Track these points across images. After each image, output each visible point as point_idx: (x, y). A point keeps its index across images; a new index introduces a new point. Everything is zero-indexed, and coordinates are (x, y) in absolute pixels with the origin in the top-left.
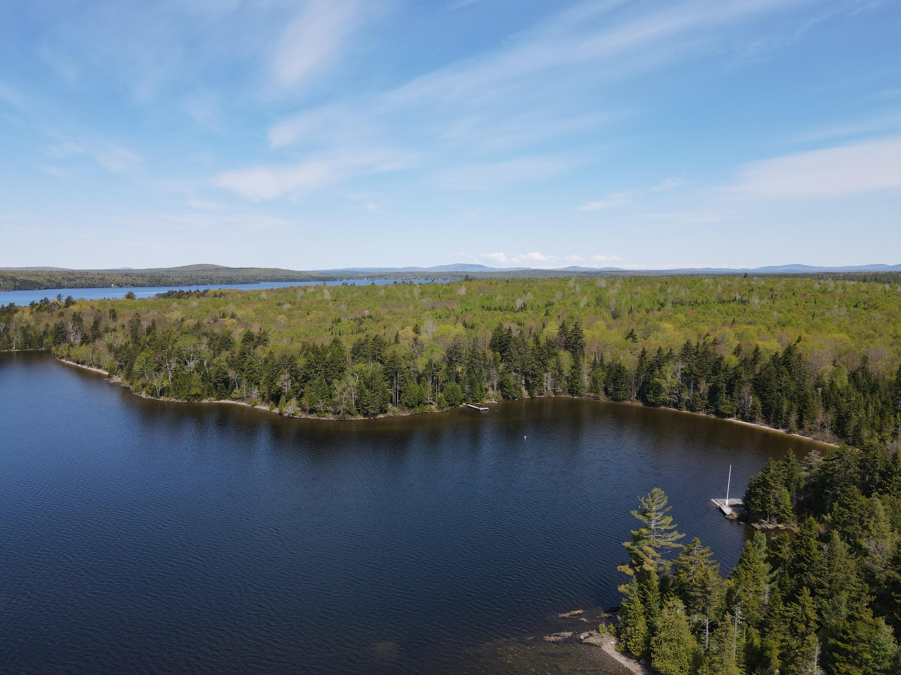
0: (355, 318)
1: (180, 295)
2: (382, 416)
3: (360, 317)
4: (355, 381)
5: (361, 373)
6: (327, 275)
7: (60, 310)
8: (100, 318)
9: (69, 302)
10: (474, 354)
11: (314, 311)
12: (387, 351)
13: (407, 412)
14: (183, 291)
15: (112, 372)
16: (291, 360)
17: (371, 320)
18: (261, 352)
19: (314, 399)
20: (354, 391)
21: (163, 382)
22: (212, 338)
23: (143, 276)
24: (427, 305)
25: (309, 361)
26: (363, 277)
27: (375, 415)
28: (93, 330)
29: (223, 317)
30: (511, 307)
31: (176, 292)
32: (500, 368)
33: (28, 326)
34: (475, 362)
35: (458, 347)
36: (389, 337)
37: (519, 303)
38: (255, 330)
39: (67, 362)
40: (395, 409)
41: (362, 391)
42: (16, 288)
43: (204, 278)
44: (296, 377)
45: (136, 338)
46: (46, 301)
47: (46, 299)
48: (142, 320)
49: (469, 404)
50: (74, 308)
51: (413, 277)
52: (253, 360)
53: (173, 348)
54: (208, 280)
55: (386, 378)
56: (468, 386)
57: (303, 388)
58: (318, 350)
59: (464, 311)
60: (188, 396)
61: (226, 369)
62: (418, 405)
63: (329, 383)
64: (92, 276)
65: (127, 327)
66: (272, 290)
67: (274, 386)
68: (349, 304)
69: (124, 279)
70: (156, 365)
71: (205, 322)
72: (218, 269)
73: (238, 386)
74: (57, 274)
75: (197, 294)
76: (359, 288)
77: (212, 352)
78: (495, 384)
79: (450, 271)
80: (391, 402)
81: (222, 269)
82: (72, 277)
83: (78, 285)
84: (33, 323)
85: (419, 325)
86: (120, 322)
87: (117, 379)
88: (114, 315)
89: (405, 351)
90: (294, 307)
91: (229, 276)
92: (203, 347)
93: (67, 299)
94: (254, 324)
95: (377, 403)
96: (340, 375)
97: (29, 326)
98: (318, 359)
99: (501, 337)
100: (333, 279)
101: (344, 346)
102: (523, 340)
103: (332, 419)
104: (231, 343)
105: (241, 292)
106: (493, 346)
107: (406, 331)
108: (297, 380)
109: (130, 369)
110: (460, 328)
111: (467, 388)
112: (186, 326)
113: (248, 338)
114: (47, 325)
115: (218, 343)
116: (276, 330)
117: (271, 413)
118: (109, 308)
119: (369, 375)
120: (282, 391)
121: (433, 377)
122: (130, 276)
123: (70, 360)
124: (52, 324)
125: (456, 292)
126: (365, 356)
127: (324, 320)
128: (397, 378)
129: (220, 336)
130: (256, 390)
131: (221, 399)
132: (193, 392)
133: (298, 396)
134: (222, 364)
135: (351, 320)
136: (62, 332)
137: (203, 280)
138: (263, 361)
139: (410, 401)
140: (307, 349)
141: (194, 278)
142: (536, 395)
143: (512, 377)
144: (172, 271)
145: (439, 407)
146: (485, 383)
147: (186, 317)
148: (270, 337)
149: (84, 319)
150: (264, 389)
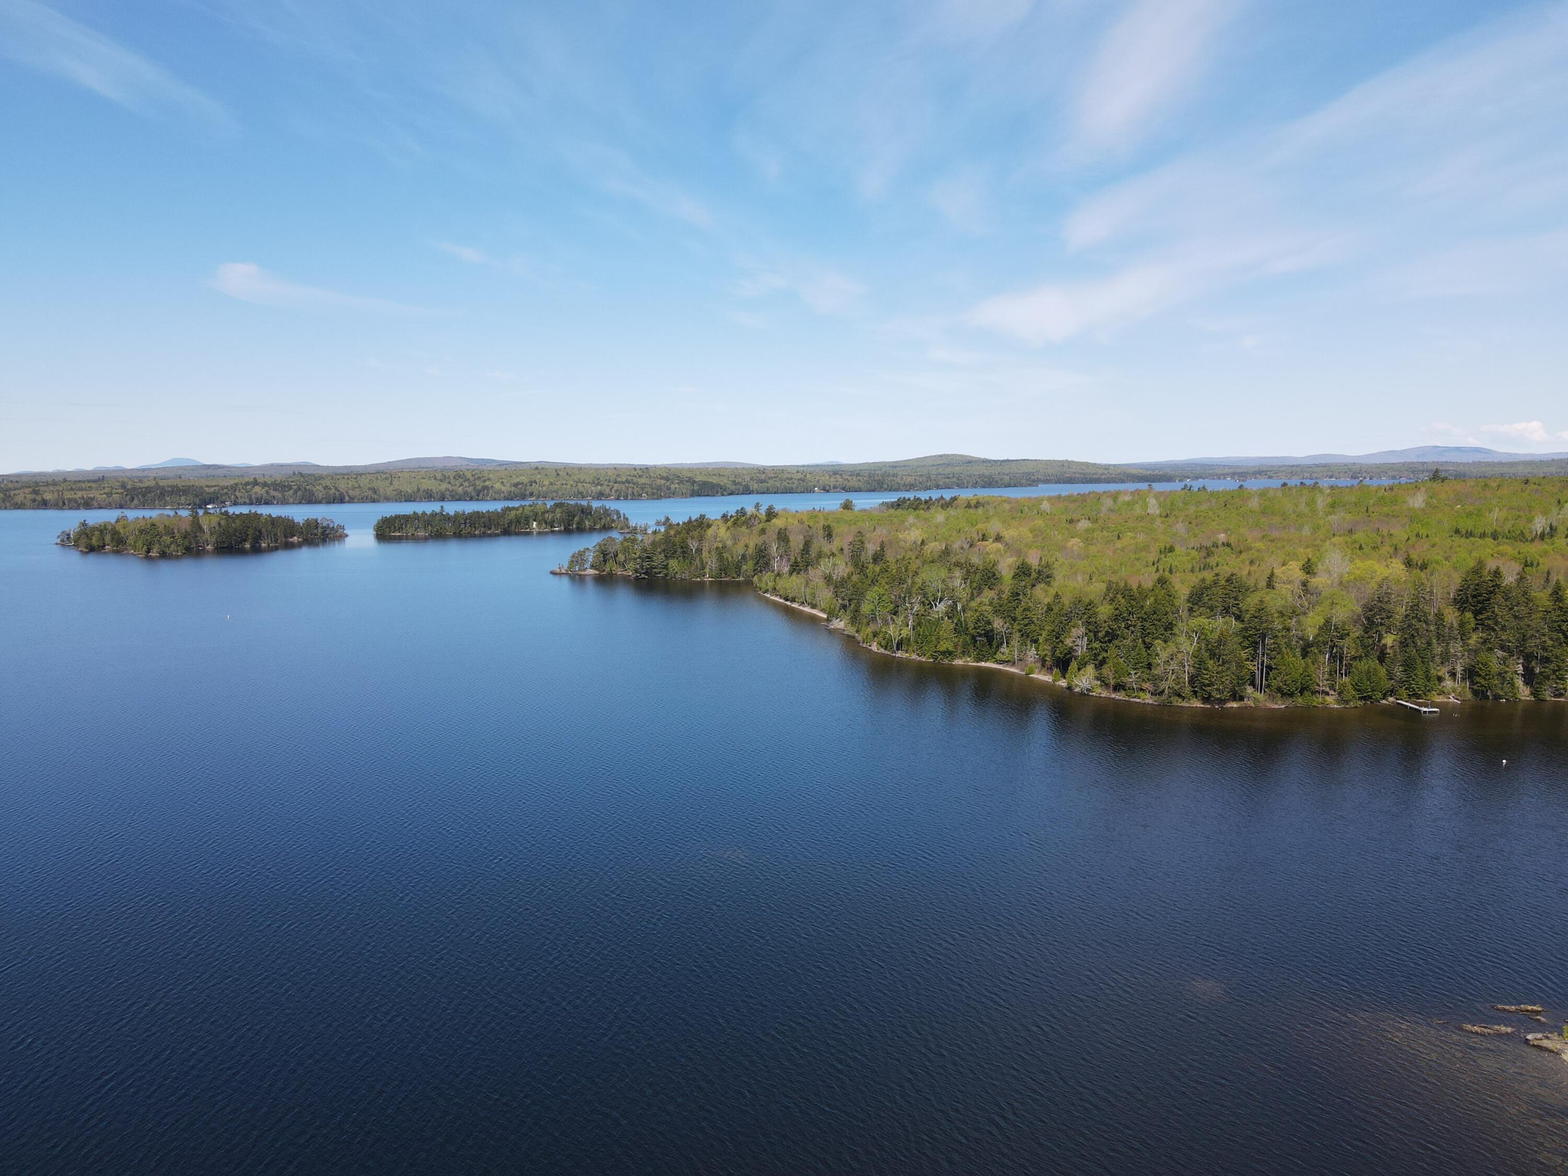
0: (1199, 546)
1: (916, 505)
2: (1235, 705)
3: (1209, 544)
4: (1191, 644)
5: (1201, 632)
6: (1156, 472)
7: (761, 526)
8: (811, 537)
9: (771, 514)
10: (1415, 612)
11: (1129, 534)
12: (1249, 599)
13: (1279, 702)
14: (919, 499)
15: (832, 614)
16: (1089, 607)
17: (1228, 550)
18: (1042, 594)
19: (1122, 669)
20: (1188, 661)
21: (901, 630)
22: (969, 571)
23: (858, 475)
24: (1339, 525)
25: (1117, 609)
26: (1226, 474)
27: (1222, 701)
28: (803, 554)
29: (983, 540)
30: (1518, 532)
31: (909, 499)
32: (1471, 641)
33: (724, 547)
34: (1417, 627)
35: (1386, 599)
36: (1255, 576)
37: (1539, 524)
38: (1033, 560)
39: (772, 598)
40: (1260, 696)
41: (1202, 662)
42: (694, 494)
43: (949, 478)
44: (1096, 633)
45: (860, 567)
46: (742, 512)
47: (742, 509)
48: (866, 542)
49: (1401, 699)
50: (778, 523)
51: (1325, 474)
52: (1030, 604)
53: (914, 583)
54: (955, 480)
55: (1246, 644)
56: (1401, 669)
57: (1107, 651)
58: (1132, 594)
59: (1414, 539)
60: (935, 652)
61: (990, 616)
62: (1301, 693)
63: (1148, 646)
64: (789, 476)
65: (846, 551)
66: (1059, 497)
67: (1061, 644)
68: (1190, 523)
69: (832, 479)
70: (892, 606)
71: (956, 546)
72: (970, 461)
73: (1007, 643)
74: (744, 472)
75: (940, 504)
76: (1213, 494)
77: (968, 590)
78: (1459, 669)
79: (1410, 461)
80: (1253, 684)
81: (976, 461)
82: (763, 477)
83: (771, 489)
84: (729, 543)
85: (1314, 560)
86: (836, 544)
87: (839, 624)
88: (829, 534)
89: (1283, 602)
90: (1096, 526)
91: (987, 473)
92: (957, 582)
93: (767, 509)
94: (1030, 551)
95: (1227, 682)
96: (1168, 634)
97: (726, 547)
98: (1132, 606)
99: (1477, 585)
100: (1168, 479)
101: (1176, 588)
102: (1525, 593)
103: (1150, 702)
104: (997, 579)
105: (1008, 501)
106: (1461, 603)
107: (1290, 570)
108: (1096, 638)
109: (857, 611)
110: (1397, 568)
111: (1398, 671)
112: (929, 552)
113: (1023, 571)
114: (747, 546)
115: (978, 577)
116: (1066, 562)
117: (1054, 685)
118: (821, 525)
119: (1215, 636)
120: (1073, 654)
121: (1332, 648)
122: (841, 475)
123: (777, 595)
124: (752, 545)
125: (1404, 502)
126: (1212, 608)
127: (1146, 548)
128: (1264, 645)
129: (981, 568)
130: (1033, 651)
131: (982, 660)
132: (944, 646)
133: (1097, 663)
134: (984, 608)
135: (1193, 548)
136: (764, 557)
137: (947, 480)
138: (1045, 608)
139: (1285, 685)
140: (1114, 592)
141: (933, 477)
142: (1548, 695)
143: (1494, 660)
144: (900, 467)
145: (1342, 700)
146: (1438, 666)
147: (927, 539)
148: (1055, 572)
149: (791, 539)
150: (1046, 649)
